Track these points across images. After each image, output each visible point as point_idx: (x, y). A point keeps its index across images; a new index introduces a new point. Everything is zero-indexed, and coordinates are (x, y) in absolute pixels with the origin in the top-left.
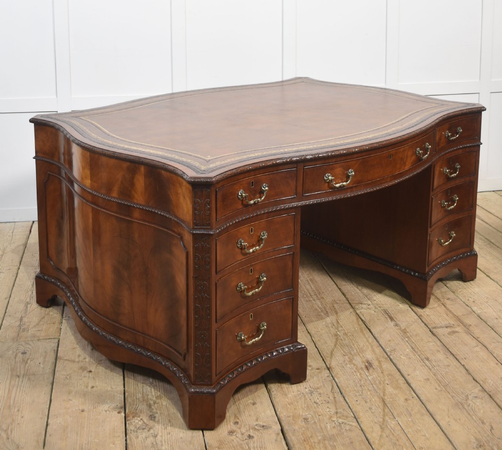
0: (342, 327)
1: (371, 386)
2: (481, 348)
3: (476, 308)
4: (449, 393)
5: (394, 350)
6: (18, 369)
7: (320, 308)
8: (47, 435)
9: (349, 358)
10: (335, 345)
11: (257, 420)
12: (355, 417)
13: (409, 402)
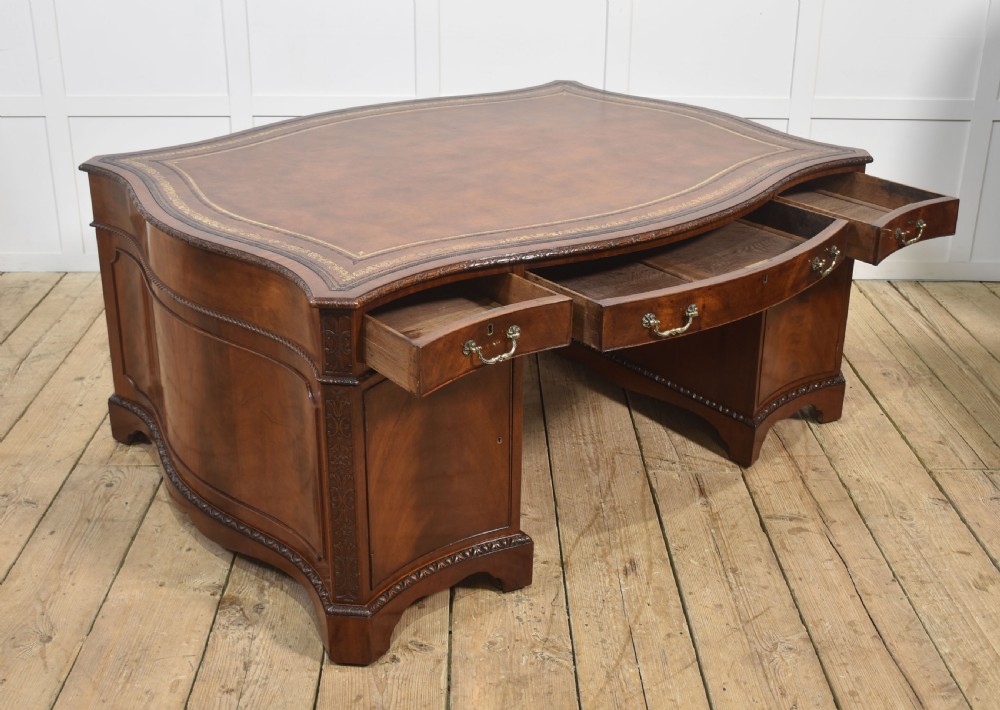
0: (612, 495)
1: (620, 604)
2: (836, 564)
3: (857, 492)
4: (747, 635)
5: (685, 547)
6: (93, 509)
7: (590, 459)
8: (100, 616)
9: (603, 550)
10: (590, 526)
11: (415, 634)
12: (573, 653)
13: (673, 640)
